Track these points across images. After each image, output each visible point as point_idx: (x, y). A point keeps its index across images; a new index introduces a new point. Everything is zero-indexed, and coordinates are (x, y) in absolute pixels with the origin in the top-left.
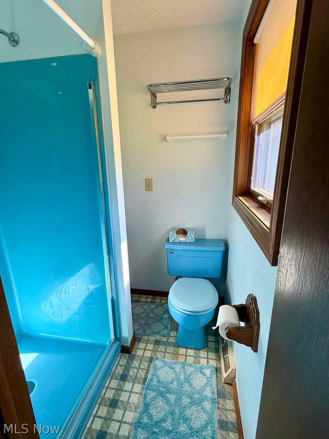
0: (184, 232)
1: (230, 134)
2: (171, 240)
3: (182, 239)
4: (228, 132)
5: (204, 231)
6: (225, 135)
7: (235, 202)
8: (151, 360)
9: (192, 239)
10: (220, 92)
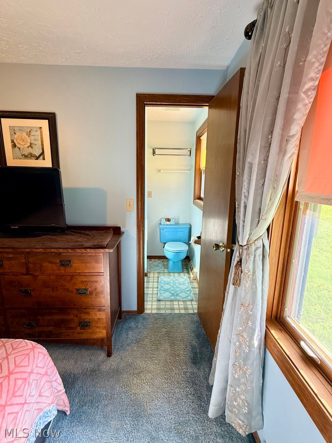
0: (168, 220)
1: (191, 171)
2: (162, 224)
3: (168, 223)
4: (190, 170)
5: (179, 219)
6: (189, 172)
7: (195, 203)
8: (158, 277)
9: (173, 223)
10: (186, 152)
